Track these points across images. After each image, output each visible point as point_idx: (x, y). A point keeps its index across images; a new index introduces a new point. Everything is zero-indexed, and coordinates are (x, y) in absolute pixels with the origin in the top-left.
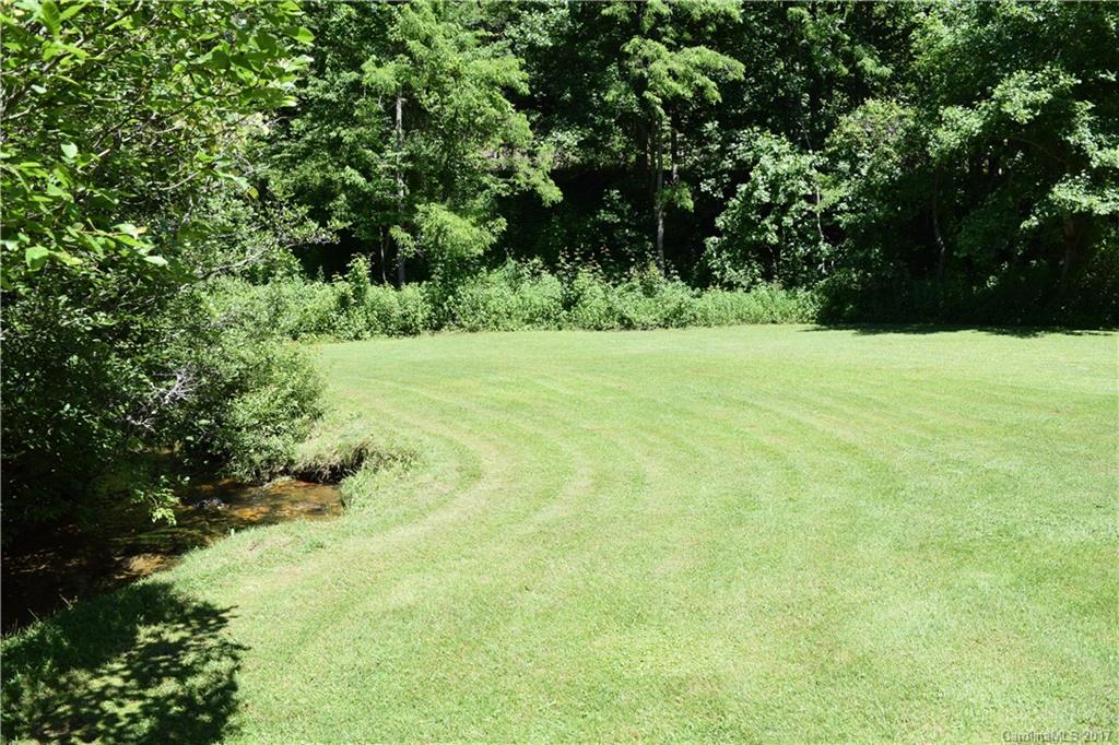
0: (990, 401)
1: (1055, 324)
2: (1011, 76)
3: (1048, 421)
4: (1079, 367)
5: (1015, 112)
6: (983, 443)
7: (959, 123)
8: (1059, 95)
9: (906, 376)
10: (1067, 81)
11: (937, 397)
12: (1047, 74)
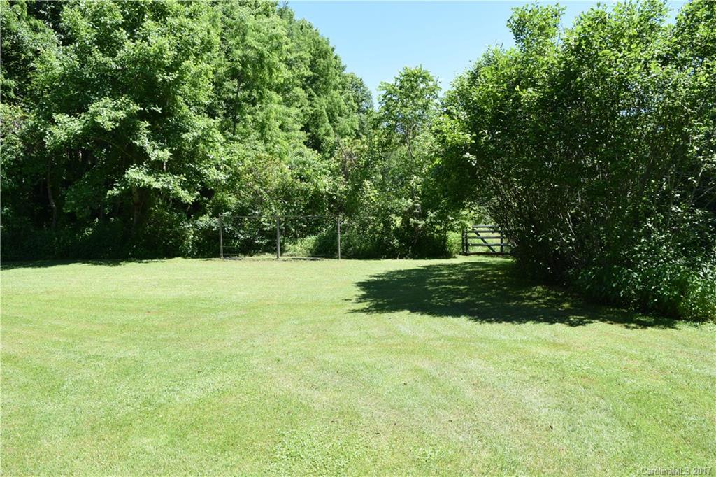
0: (105, 310)
1: (130, 257)
2: (100, 100)
3: (145, 319)
4: (153, 283)
5: (104, 123)
6: (110, 339)
7: (67, 125)
8: (130, 115)
9: (40, 297)
10: (135, 108)
11: (67, 311)
12: (123, 102)
